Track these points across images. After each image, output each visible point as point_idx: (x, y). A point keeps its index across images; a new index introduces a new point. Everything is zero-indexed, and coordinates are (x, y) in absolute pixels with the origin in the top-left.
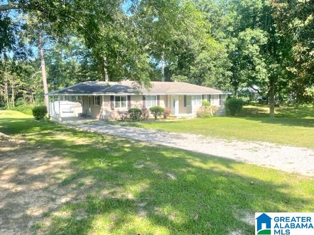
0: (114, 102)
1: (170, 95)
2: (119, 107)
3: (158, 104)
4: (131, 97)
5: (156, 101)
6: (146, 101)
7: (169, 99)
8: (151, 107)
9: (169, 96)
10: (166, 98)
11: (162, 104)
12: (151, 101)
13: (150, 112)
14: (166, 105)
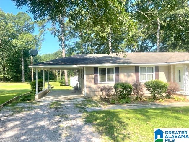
0: (99, 75)
1: (174, 66)
2: (105, 81)
3: (157, 77)
4: (120, 69)
5: (154, 73)
6: (140, 74)
7: (172, 71)
8: (147, 81)
9: (172, 67)
10: (168, 69)
11: (162, 78)
12: (147, 74)
13: (145, 89)
14: (168, 78)
